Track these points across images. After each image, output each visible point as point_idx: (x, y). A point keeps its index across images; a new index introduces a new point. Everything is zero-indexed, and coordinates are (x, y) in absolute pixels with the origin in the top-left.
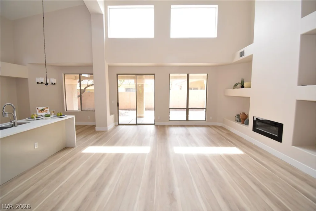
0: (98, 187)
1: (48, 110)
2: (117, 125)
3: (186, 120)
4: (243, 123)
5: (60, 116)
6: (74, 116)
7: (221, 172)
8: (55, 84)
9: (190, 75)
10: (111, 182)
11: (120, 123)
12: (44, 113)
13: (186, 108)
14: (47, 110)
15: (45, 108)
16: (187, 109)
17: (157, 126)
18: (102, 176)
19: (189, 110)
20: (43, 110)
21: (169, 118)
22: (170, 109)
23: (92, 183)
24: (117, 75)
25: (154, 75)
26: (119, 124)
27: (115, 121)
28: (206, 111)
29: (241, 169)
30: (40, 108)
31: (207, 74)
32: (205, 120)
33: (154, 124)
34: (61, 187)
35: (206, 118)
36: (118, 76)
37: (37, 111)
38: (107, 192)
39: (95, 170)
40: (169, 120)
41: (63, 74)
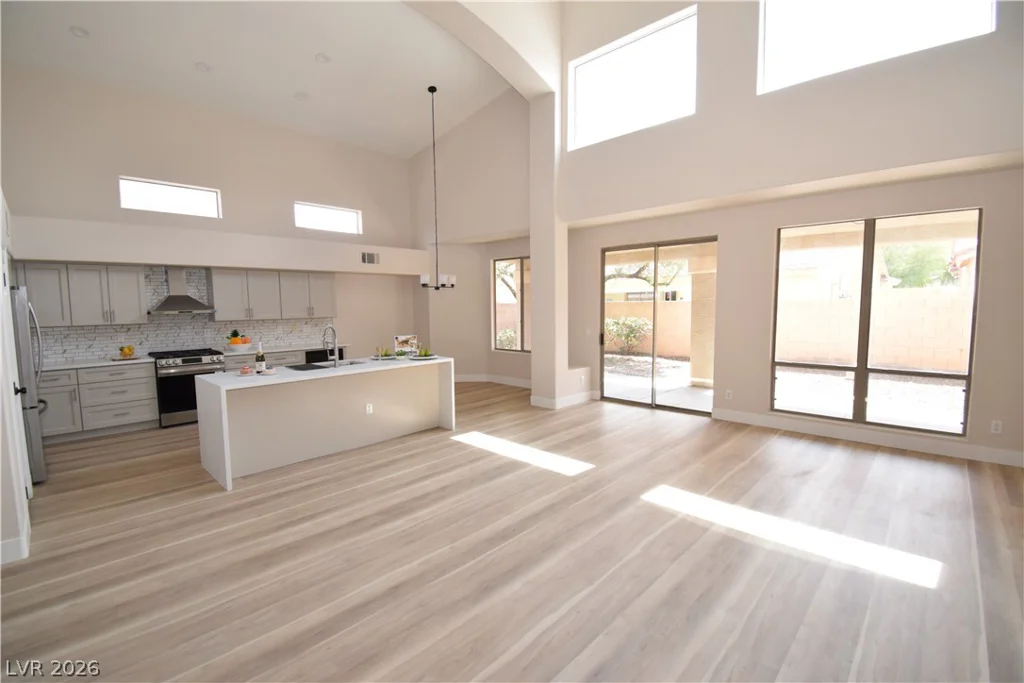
1: (415, 341)
2: (596, 400)
3: (851, 418)
5: (426, 356)
6: (452, 360)
8: (453, 285)
9: (880, 224)
11: (606, 395)
12: (407, 349)
13: (855, 365)
14: (413, 341)
15: (411, 338)
16: (863, 374)
19: (871, 376)
20: (406, 342)
21: (773, 399)
22: (777, 367)
24: (604, 251)
26: (604, 398)
27: (592, 388)
28: (968, 391)
30: (402, 338)
32: (960, 431)
33: (708, 414)
35: (965, 425)
36: (607, 253)
37: (396, 342)
41: (492, 262)
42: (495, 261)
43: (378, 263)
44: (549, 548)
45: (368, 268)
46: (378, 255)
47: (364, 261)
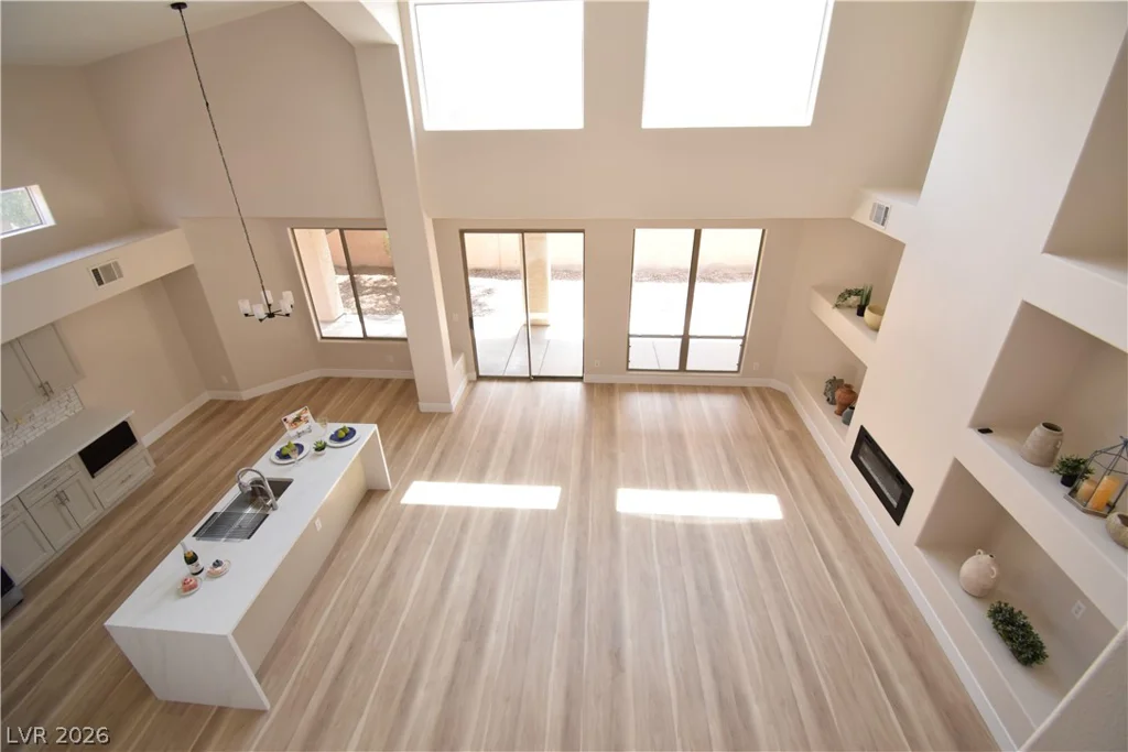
0: (475, 631)
1: (309, 414)
2: (474, 385)
3: (677, 368)
4: (840, 413)
7: (728, 596)
9: (704, 232)
10: (497, 617)
11: (481, 374)
12: (303, 427)
13: (682, 334)
14: (305, 415)
15: (301, 413)
16: (685, 338)
17: (590, 387)
18: (475, 598)
19: (691, 340)
20: (298, 419)
21: (628, 362)
22: (631, 339)
23: (460, 618)
24: (462, 232)
25: (582, 231)
26: (480, 378)
28: (743, 346)
29: (777, 587)
30: (291, 417)
31: (764, 231)
32: (735, 370)
33: (580, 379)
34: (404, 626)
35: (739, 365)
36: (465, 234)
37: (287, 426)
38: (495, 641)
39: (457, 580)
40: (628, 369)
41: (289, 230)
42: (292, 229)
43: (121, 276)
44: (615, 597)
45: (111, 289)
46: (116, 264)
47: (100, 282)
